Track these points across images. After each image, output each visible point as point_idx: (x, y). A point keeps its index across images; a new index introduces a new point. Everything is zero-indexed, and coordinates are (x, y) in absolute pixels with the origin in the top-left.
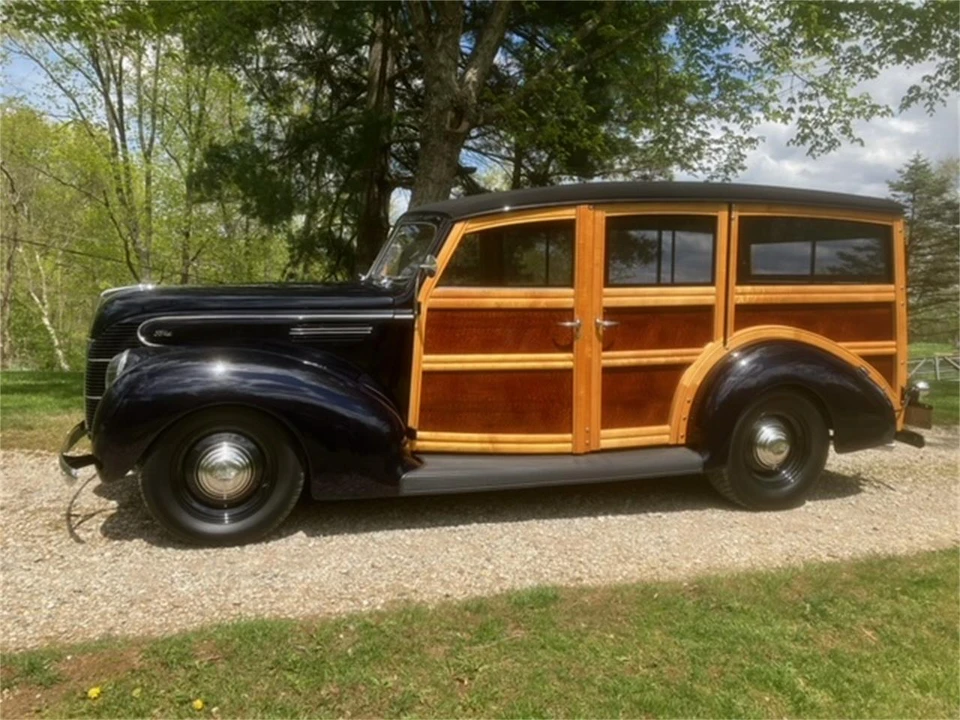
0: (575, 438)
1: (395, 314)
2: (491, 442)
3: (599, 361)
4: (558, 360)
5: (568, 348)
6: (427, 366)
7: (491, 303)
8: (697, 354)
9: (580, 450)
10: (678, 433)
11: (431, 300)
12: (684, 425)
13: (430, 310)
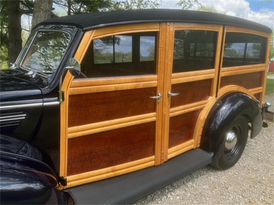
0: (156, 158)
1: (44, 102)
2: (113, 171)
3: (169, 114)
4: (148, 117)
5: (154, 110)
6: (71, 135)
7: (112, 87)
8: (206, 103)
9: (159, 163)
10: (197, 143)
11: (71, 89)
12: (200, 138)
13: (71, 96)
